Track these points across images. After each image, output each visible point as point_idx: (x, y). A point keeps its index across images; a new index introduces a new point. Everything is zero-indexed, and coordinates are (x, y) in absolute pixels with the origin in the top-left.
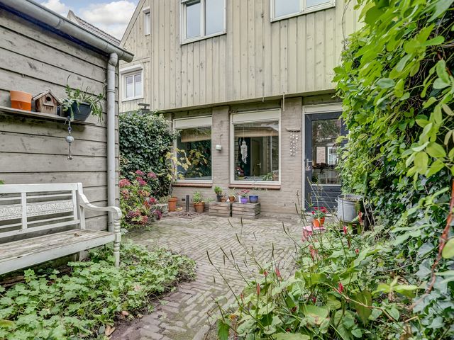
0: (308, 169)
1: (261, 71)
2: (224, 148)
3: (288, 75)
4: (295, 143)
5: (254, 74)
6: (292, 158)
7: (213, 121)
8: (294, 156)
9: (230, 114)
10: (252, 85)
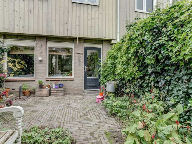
0: (86, 71)
1: (66, 23)
2: (43, 59)
3: (80, 28)
4: (81, 59)
5: (63, 24)
6: (79, 66)
7: (36, 44)
8: (80, 65)
9: (47, 42)
10: (62, 29)
